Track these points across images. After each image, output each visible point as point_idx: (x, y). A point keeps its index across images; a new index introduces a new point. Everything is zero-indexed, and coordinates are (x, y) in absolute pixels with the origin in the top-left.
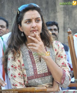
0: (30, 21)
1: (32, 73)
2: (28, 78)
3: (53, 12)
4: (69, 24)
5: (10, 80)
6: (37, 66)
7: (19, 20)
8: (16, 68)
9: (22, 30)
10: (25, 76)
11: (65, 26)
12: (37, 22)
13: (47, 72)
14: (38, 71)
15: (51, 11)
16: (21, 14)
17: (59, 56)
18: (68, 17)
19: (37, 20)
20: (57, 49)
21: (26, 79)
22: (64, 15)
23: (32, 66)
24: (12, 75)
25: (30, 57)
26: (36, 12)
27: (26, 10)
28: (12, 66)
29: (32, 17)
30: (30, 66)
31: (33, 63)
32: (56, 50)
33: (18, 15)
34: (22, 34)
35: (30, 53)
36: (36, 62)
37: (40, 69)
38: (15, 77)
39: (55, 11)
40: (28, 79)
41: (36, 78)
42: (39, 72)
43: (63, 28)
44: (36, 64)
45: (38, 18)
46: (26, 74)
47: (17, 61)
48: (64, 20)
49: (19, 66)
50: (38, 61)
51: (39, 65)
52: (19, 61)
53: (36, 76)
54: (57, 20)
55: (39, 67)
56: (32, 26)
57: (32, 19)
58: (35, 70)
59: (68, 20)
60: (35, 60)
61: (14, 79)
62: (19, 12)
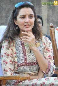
0: (24, 17)
1: (22, 61)
2: (18, 64)
3: (38, 7)
4: (52, 17)
5: (2, 65)
6: (27, 56)
7: (15, 15)
8: (8, 55)
9: (17, 24)
10: (16, 63)
11: (49, 19)
12: (30, 18)
13: (35, 61)
14: (28, 59)
15: (36, 5)
16: (17, 10)
17: (47, 50)
18: (51, 10)
19: (30, 16)
20: (46, 43)
21: (16, 66)
22: (48, 9)
23: (23, 55)
24: (4, 61)
25: (22, 47)
26: (30, 9)
27: (22, 7)
28: (5, 54)
29: (26, 13)
30: (22, 55)
31: (24, 52)
32: (44, 44)
33: (14, 11)
34: (17, 27)
35: (23, 44)
36: (27, 52)
37: (29, 58)
38: (7, 63)
39: (40, 5)
40: (19, 66)
41: (25, 66)
42: (28, 61)
43: (47, 21)
44: (27, 54)
45: (31, 15)
46: (17, 61)
47: (10, 50)
48: (48, 13)
49: (11, 54)
50: (28, 51)
51: (29, 55)
52: (12, 50)
53: (26, 64)
54: (42, 14)
55: (29, 57)
56: (26, 21)
57: (26, 15)
58: (25, 59)
59: (51, 13)
60: (26, 50)
61: (5, 65)
62: (16, 8)
